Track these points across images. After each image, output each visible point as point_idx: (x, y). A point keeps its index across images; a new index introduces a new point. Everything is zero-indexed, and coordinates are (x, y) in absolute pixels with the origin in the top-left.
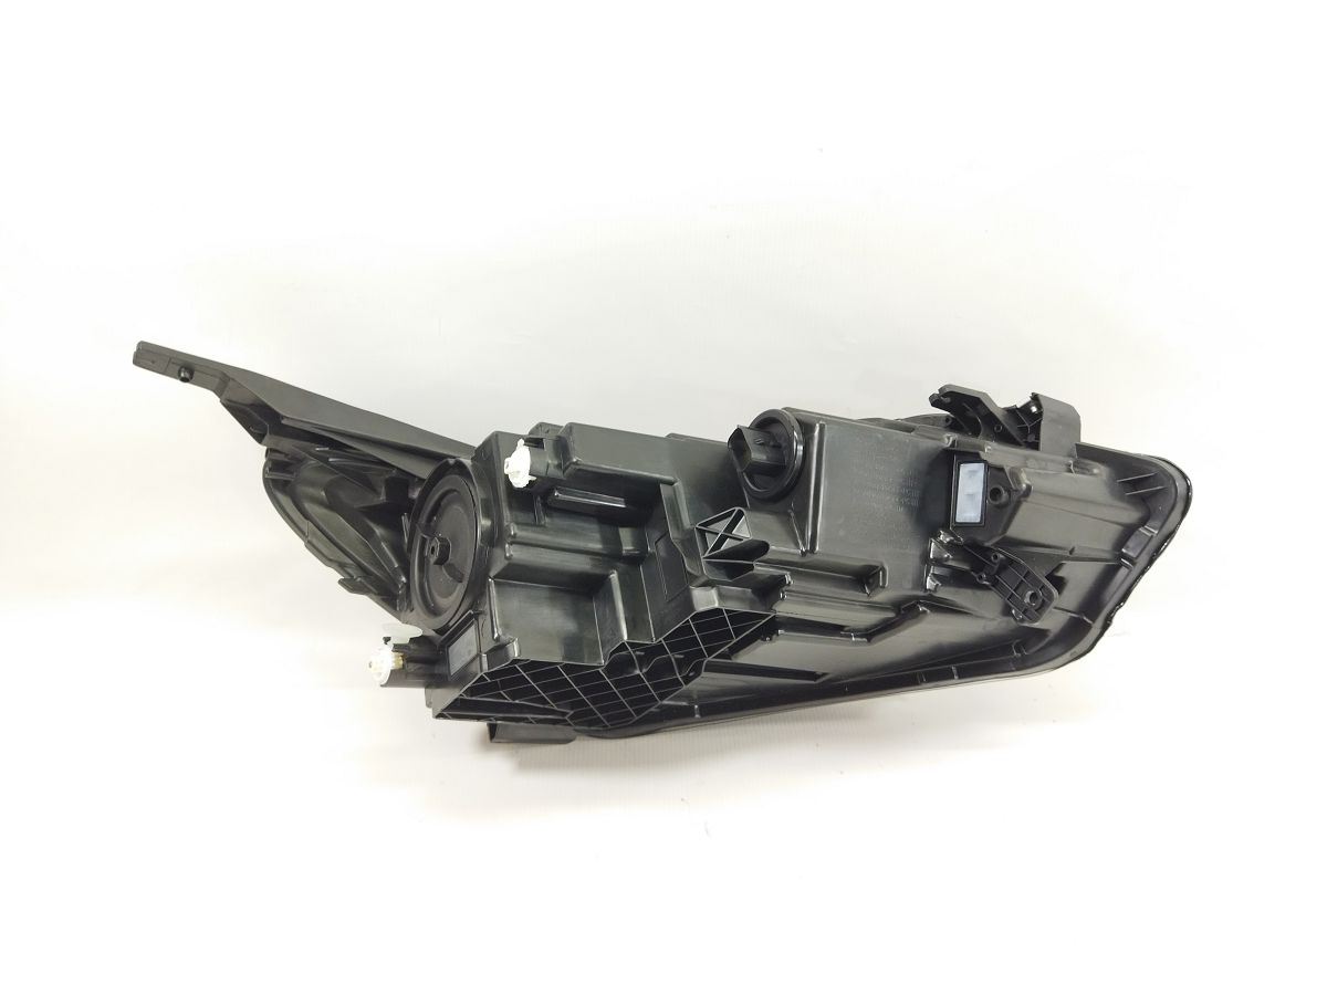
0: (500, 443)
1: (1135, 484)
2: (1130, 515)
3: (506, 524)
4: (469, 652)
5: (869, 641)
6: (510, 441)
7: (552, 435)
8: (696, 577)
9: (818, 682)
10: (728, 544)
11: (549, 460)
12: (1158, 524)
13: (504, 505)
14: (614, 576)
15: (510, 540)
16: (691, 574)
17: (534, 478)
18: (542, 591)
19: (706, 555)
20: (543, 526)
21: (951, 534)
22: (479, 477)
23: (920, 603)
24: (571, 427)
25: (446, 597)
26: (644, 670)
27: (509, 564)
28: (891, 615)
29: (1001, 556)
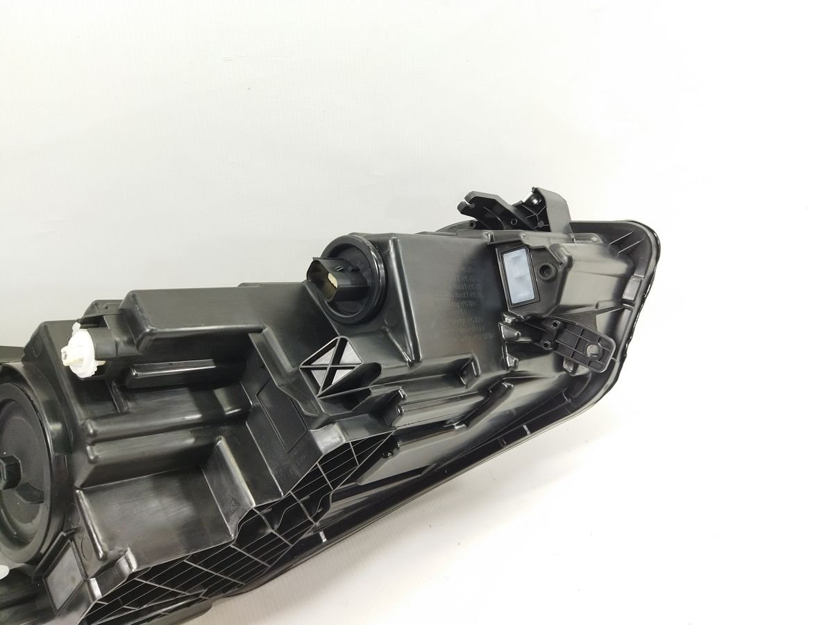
0: (52, 335)
1: (619, 245)
2: (620, 267)
3: (80, 423)
4: (73, 579)
5: (468, 425)
6: (64, 330)
7: (114, 311)
8: (315, 418)
9: (423, 473)
10: (340, 375)
11: (116, 339)
12: (643, 270)
13: (73, 402)
14: (222, 444)
15: (89, 440)
16: (307, 416)
17: (102, 363)
18: (144, 482)
19: (320, 392)
20: (127, 413)
21: (511, 315)
22: (35, 379)
23: (503, 381)
24: (133, 296)
25: (31, 521)
26: (276, 527)
27: (96, 469)
28: (480, 399)
29: (559, 322)
